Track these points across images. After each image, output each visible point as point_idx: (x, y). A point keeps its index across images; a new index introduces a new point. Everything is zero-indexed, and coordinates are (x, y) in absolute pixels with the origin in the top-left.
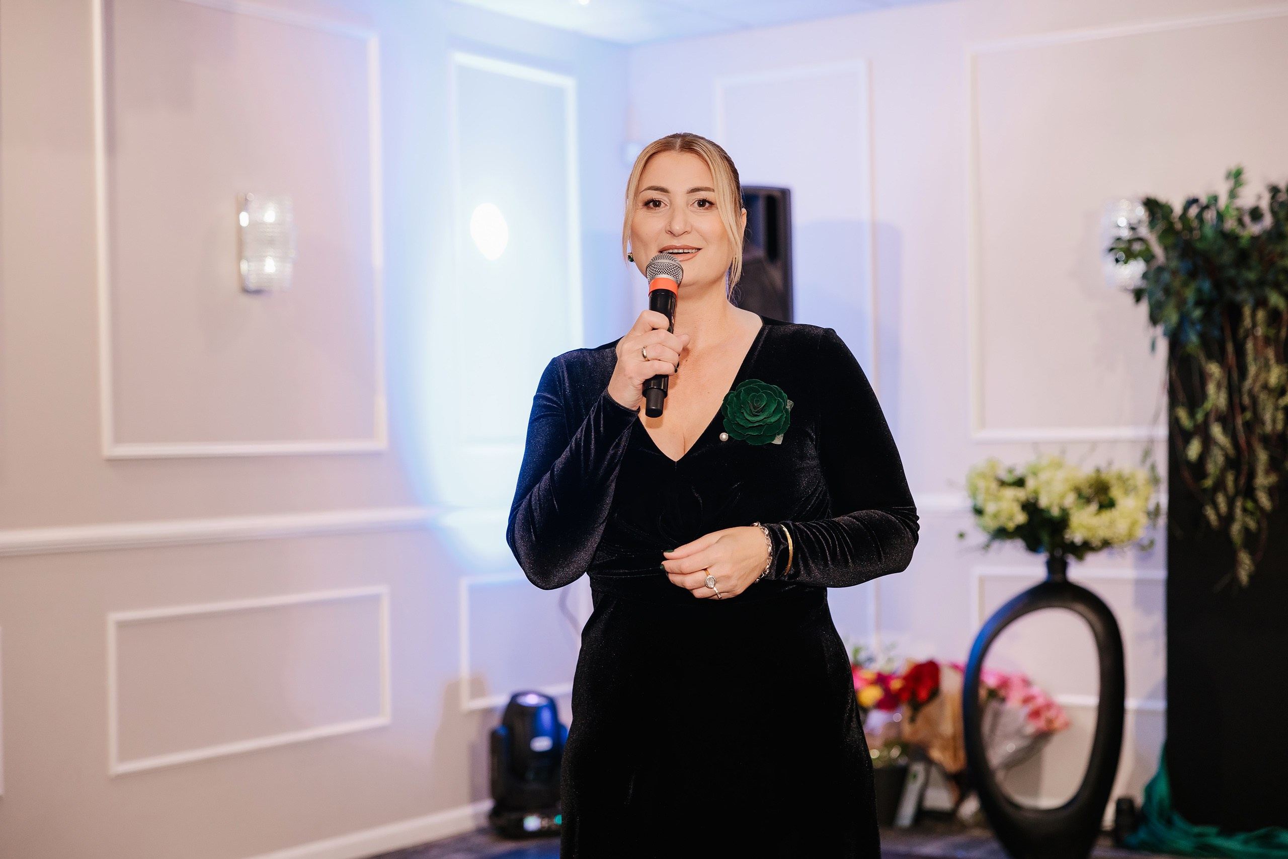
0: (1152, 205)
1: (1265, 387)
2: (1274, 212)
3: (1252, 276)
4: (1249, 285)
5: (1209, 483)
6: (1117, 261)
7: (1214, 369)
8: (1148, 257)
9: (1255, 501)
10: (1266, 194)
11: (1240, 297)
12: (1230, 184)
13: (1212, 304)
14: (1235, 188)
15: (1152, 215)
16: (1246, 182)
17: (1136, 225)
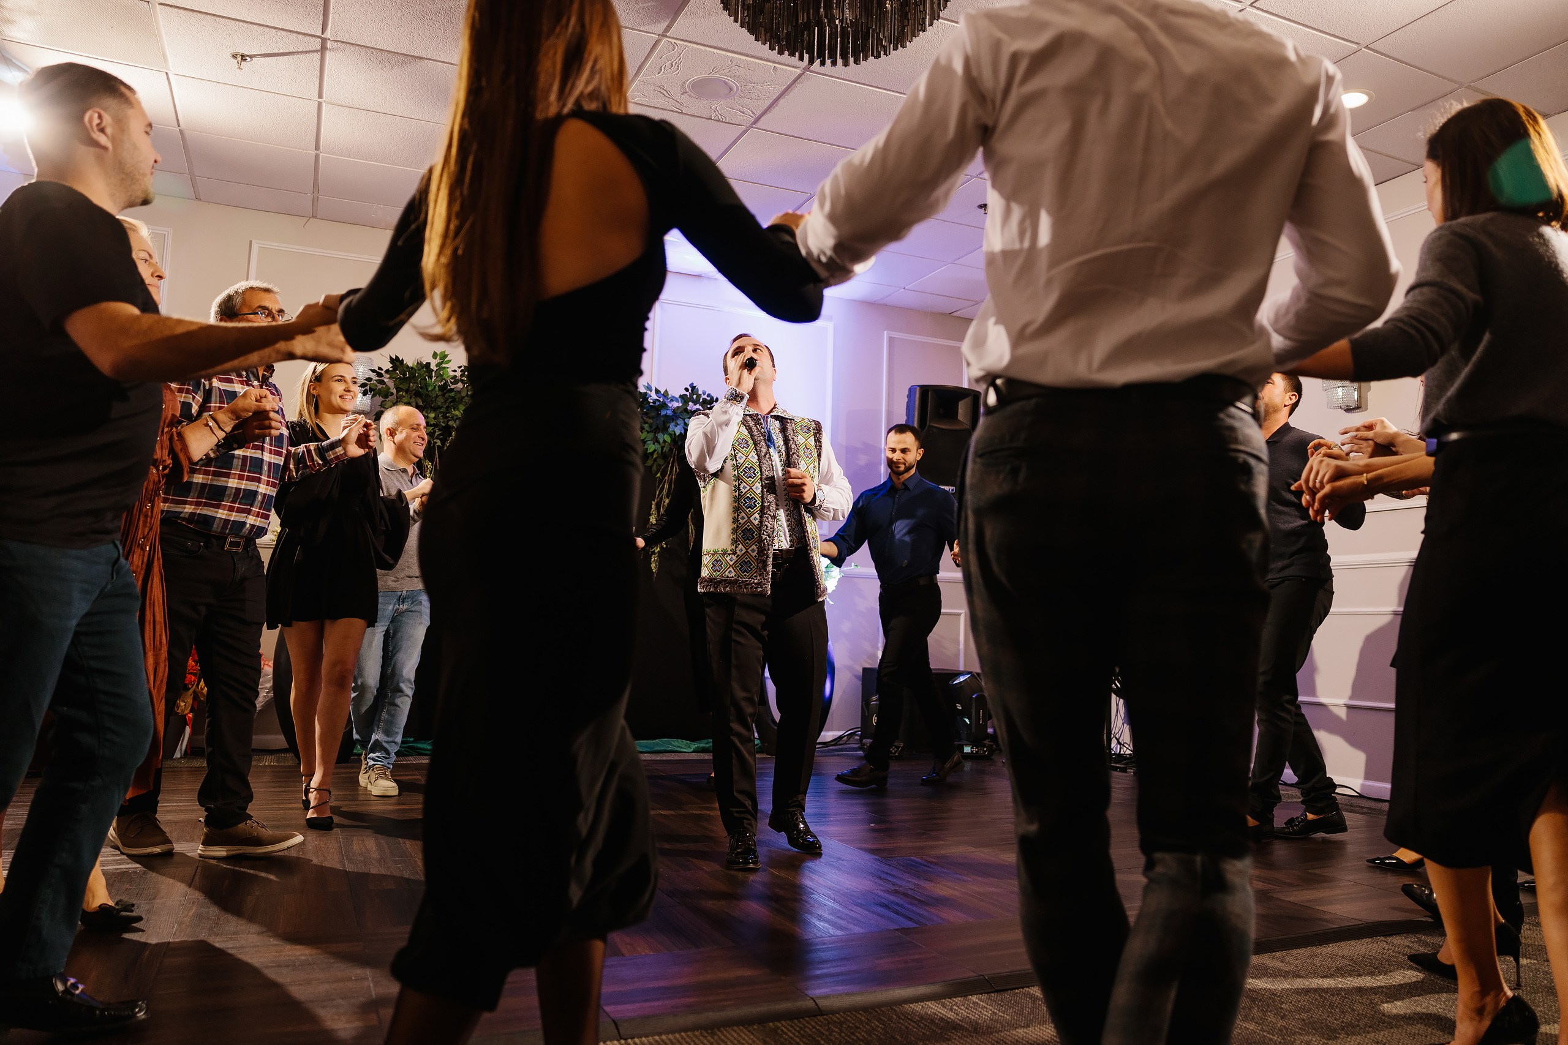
10: (459, 370)
11: (450, 423)
12: (438, 360)
13: (435, 425)
14: (442, 363)
15: (395, 368)
16: (449, 361)
17: (383, 372)
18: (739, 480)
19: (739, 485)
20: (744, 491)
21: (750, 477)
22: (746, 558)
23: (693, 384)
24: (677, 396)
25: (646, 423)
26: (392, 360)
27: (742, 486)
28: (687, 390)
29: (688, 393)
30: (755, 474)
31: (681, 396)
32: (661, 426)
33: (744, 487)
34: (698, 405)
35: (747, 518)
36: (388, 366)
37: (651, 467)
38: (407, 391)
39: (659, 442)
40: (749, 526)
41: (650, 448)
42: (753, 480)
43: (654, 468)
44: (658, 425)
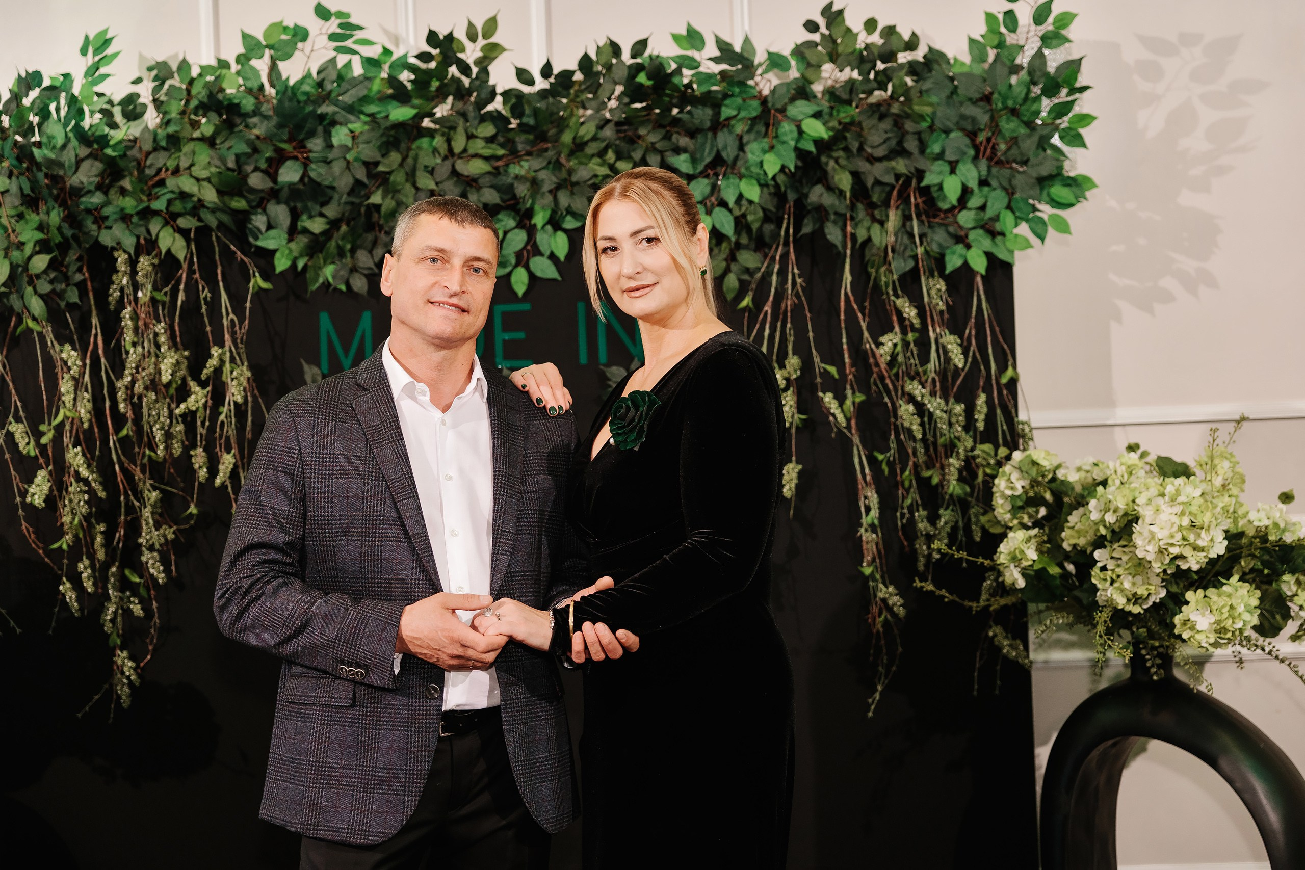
1: (153, 384)
2: (159, 105)
3: (129, 204)
4: (125, 218)
5: (65, 543)
7: (69, 354)
9: (140, 569)
12: (90, 59)
13: (64, 247)
14: (96, 67)
16: (116, 55)
23: (830, 5)
24: (786, 51)
25: (678, 151)
28: (811, 26)
29: (816, 37)
31: (799, 52)
32: (729, 154)
34: (847, 70)
39: (723, 204)
44: (718, 153)
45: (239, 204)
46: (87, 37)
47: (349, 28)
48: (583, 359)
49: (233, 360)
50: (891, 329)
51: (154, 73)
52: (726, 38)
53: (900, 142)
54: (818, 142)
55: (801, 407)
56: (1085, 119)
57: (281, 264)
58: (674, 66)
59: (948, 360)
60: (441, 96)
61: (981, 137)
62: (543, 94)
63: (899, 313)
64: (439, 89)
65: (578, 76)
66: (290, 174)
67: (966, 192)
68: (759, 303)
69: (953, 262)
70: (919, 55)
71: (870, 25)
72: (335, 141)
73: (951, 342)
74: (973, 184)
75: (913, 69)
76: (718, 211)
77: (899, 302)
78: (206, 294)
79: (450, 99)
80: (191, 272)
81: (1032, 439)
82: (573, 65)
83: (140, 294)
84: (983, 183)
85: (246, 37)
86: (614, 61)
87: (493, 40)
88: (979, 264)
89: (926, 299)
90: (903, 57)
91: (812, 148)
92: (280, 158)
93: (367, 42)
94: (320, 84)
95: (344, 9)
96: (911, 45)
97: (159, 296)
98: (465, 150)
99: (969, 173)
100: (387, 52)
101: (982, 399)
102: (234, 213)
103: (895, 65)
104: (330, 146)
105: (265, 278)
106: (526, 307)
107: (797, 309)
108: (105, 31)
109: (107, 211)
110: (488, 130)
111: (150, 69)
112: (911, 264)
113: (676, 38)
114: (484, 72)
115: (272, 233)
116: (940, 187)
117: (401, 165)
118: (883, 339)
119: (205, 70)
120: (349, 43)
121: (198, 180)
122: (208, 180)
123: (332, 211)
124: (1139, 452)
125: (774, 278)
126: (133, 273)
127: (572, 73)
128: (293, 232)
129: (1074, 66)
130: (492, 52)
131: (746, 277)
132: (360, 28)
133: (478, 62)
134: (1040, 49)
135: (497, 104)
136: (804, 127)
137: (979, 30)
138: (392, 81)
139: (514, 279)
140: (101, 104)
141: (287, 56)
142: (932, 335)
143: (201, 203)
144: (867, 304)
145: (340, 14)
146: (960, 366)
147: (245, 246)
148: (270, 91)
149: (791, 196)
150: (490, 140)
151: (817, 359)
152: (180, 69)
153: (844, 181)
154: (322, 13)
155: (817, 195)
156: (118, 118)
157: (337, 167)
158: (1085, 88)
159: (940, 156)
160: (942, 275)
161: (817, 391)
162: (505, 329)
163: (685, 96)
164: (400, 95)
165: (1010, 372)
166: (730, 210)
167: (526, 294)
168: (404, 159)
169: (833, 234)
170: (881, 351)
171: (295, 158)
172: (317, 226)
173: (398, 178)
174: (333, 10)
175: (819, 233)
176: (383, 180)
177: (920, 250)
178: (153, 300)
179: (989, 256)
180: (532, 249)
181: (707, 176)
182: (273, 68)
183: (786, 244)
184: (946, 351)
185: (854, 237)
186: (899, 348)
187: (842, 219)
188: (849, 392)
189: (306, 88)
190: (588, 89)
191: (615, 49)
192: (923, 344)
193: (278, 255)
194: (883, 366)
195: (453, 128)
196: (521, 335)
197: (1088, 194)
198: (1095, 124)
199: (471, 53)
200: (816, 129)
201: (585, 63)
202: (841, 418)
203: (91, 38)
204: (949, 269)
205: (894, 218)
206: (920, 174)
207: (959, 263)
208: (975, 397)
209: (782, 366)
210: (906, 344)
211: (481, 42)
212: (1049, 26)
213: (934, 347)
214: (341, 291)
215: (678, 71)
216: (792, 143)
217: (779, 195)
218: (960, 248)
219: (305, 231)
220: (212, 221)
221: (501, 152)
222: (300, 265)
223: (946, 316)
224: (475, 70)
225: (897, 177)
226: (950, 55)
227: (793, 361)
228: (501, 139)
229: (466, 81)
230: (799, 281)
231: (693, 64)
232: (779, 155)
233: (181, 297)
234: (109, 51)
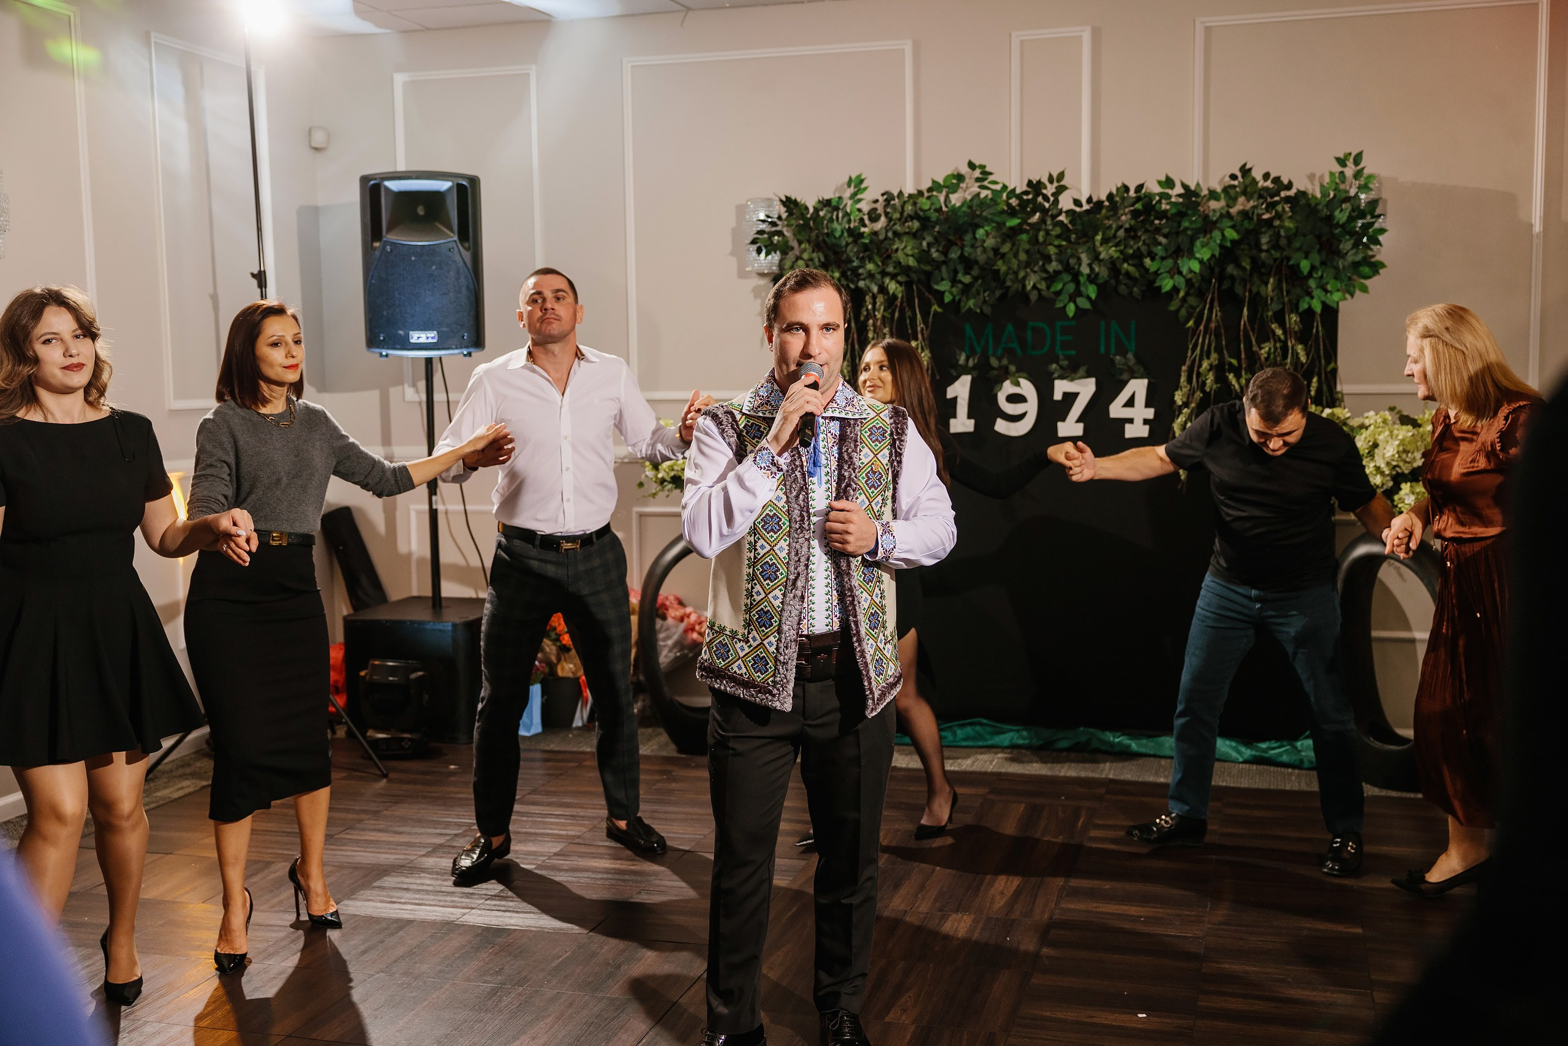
0: (790, 204)
2: (886, 214)
3: (873, 267)
4: (871, 276)
6: (759, 251)
8: (785, 249)
10: (881, 199)
11: (861, 284)
12: (852, 190)
14: (855, 194)
15: (790, 213)
16: (866, 189)
17: (775, 220)
18: (755, 535)
19: (756, 542)
20: (762, 552)
21: (772, 530)
22: (761, 653)
23: (1245, 165)
24: (1219, 190)
26: (783, 203)
27: (759, 544)
28: (1233, 177)
29: (1236, 183)
30: (779, 526)
31: (1226, 189)
32: (1185, 247)
33: (762, 547)
34: (1252, 201)
35: (763, 595)
36: (783, 209)
37: (1178, 311)
38: (809, 241)
39: (1180, 273)
40: (766, 607)
41: (1166, 285)
42: (775, 536)
43: (1183, 312)
45: (928, 268)
46: (850, 178)
47: (986, 174)
48: (1102, 350)
49: (922, 348)
50: (1268, 340)
51: (885, 197)
52: (1187, 182)
53: (1277, 242)
54: (1233, 242)
55: (1217, 380)
56: (1382, 231)
57: (948, 298)
58: (1157, 198)
59: (1298, 358)
60: (1033, 212)
61: (1324, 239)
62: (1087, 211)
63: (1273, 332)
64: (1032, 209)
65: (1107, 203)
66: (954, 254)
67: (1313, 268)
68: (1197, 323)
69: (1304, 306)
70: (1292, 193)
71: (1266, 176)
72: (977, 236)
73: (1300, 348)
74: (1317, 264)
75: (1288, 199)
76: (1176, 276)
77: (1273, 326)
78: (909, 314)
79: (1038, 214)
80: (902, 302)
81: (1343, 401)
82: (1103, 197)
83: (876, 313)
84: (1323, 263)
85: (934, 182)
86: (1125, 195)
87: (1062, 183)
88: (1317, 307)
89: (1288, 325)
90: (1283, 194)
91: (1228, 244)
92: (950, 244)
93: (995, 183)
94: (970, 207)
95: (983, 163)
96: (1289, 186)
97: (886, 314)
98: (1045, 241)
99: (1316, 258)
100: (1005, 187)
101: (1315, 380)
102: (925, 272)
103: (1277, 198)
104: (975, 238)
105: (939, 306)
106: (1073, 323)
107: (1217, 328)
108: (860, 175)
109: (861, 271)
110: (1058, 230)
111: (883, 195)
112: (1281, 306)
113: (1159, 182)
114: (1056, 201)
115: (944, 282)
116: (1298, 265)
117: (1011, 249)
118: (1262, 346)
119: (910, 196)
120: (986, 183)
121: (907, 255)
122: (912, 256)
123: (975, 272)
124: (1396, 411)
125: (1206, 312)
126: (874, 304)
127: (1103, 202)
128: (954, 281)
129: (1373, 203)
130: (1061, 189)
131: (1191, 310)
132: (991, 174)
133: (1053, 195)
134: (1357, 193)
135: (1062, 218)
136: (1226, 233)
137: (1327, 179)
138: (1009, 205)
139: (1067, 309)
140: (861, 215)
141: (954, 192)
142: (1290, 344)
143: (909, 268)
144: (1256, 326)
145: (982, 167)
146: (1304, 361)
147: (930, 289)
148: (944, 209)
149: (1217, 270)
150: (1058, 237)
151: (1226, 356)
152: (898, 196)
153: (1246, 264)
154: (972, 166)
155: (1231, 269)
156: (867, 222)
157: (979, 251)
158: (1379, 216)
159: (1299, 249)
160: (1297, 312)
161: (1225, 373)
162: (1062, 334)
163: (1163, 215)
164: (1012, 212)
165: (1332, 365)
166: (1184, 277)
167: (1075, 316)
168: (1013, 245)
169: (1239, 289)
170: (1263, 351)
171: (957, 244)
172: (967, 279)
173: (1010, 255)
174: (977, 164)
175: (1231, 289)
176: (1003, 256)
177: (1286, 299)
178: (883, 317)
179: (1324, 304)
180: (1078, 293)
181: (1173, 258)
182: (947, 198)
183: (1213, 293)
184: (1297, 354)
185: (1250, 291)
186: (1272, 350)
187: (1244, 282)
188: (1243, 373)
189: (964, 209)
190: (1111, 210)
191: (1126, 189)
192: (1285, 349)
193: (947, 294)
194: (1263, 359)
195: (1039, 230)
196: (1070, 338)
197: (1381, 271)
198: (1387, 233)
199: (1050, 190)
200: (1231, 234)
201: (1110, 197)
202: (1237, 387)
203: (853, 177)
204: (1301, 310)
205: (1271, 280)
206: (1289, 259)
207: (1306, 306)
208: (1313, 378)
209: (1208, 358)
210: (1276, 349)
211: (1056, 184)
212: (1362, 181)
213: (1290, 351)
214: (976, 313)
215: (1160, 202)
216: (1218, 242)
217: (1211, 269)
218: (1307, 299)
219: (960, 282)
220: (914, 277)
221: (1064, 243)
222: (957, 298)
223: (1298, 335)
224: (1052, 199)
225: (1275, 260)
226: (1310, 192)
227: (1214, 356)
228: (1064, 236)
229: (1047, 205)
230: (1219, 314)
231: (1169, 197)
232: (1211, 249)
233: (897, 315)
234: (863, 186)
